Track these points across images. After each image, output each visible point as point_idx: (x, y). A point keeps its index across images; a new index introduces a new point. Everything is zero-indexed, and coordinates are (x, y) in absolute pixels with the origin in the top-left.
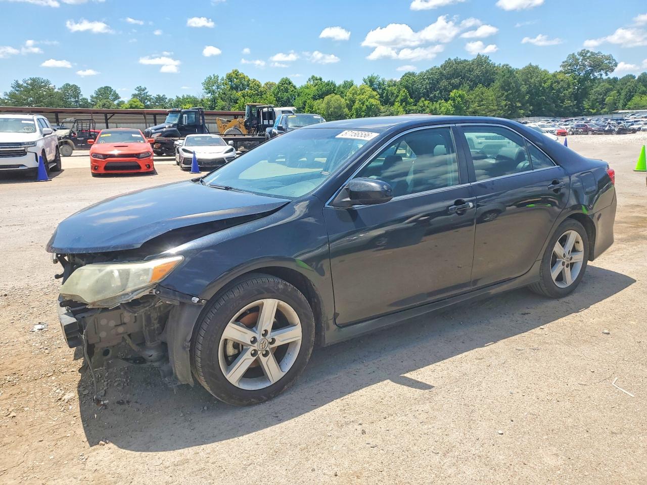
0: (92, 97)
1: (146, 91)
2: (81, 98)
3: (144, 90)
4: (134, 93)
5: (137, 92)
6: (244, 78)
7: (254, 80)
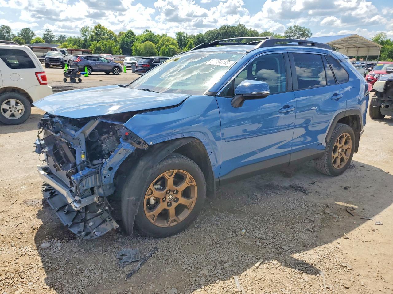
0: (18, 34)
1: (51, 33)
2: (11, 34)
3: (50, 32)
4: (44, 33)
5: (46, 33)
6: (104, 29)
7: (110, 31)
